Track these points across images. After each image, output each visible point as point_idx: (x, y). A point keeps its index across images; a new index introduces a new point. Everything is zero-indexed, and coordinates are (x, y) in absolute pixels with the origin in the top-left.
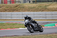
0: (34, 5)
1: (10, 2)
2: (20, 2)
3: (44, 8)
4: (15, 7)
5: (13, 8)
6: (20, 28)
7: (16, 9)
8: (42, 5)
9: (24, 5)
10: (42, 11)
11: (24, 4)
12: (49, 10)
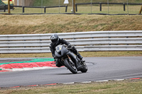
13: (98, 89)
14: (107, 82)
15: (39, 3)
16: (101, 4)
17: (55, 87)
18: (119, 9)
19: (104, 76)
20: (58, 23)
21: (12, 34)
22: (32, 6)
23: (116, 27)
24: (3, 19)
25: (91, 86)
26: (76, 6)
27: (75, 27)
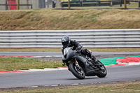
0: (66, 13)
1: (6, 5)
2: (32, 6)
3: (90, 20)
4: (18, 18)
5: (13, 21)
6: (31, 70)
7: (20, 22)
8: (84, 14)
9: (41, 14)
10: (86, 28)
11: (40, 11)
12: (102, 25)
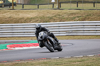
13: (75, 62)
14: (82, 57)
15: (34, 2)
16: (78, 2)
17: (45, 61)
18: (91, 6)
19: (80, 53)
20: (48, 16)
21: (15, 23)
22: (29, 4)
23: (89, 18)
24: (9, 13)
25: (70, 60)
26: (60, 4)
27: (59, 18)
